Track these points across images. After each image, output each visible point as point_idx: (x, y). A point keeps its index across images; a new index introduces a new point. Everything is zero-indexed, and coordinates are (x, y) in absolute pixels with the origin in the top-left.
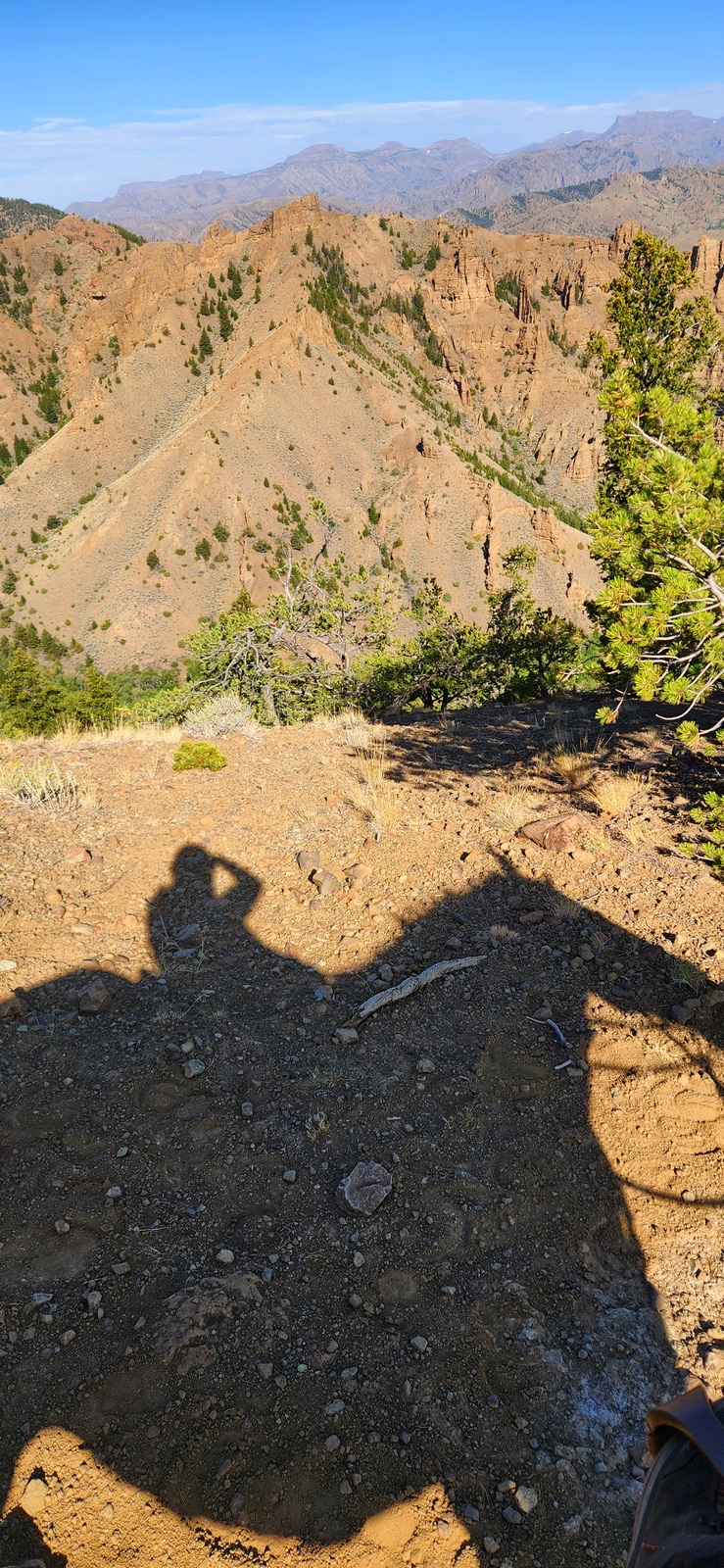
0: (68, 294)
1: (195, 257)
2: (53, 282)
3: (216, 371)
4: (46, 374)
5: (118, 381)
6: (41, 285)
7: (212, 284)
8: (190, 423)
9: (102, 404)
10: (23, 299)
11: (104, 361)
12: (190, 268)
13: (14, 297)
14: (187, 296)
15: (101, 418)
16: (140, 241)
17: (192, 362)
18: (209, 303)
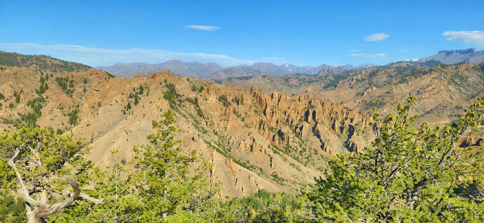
0: (87, 89)
1: (130, 83)
2: (83, 85)
3: (131, 113)
4: (74, 110)
5: (98, 114)
6: (79, 85)
7: (134, 90)
8: (119, 128)
9: (91, 121)
10: (71, 89)
11: (95, 108)
12: (128, 85)
13: (68, 88)
14: (125, 92)
15: (89, 125)
16: (113, 77)
17: (124, 110)
18: (132, 95)
